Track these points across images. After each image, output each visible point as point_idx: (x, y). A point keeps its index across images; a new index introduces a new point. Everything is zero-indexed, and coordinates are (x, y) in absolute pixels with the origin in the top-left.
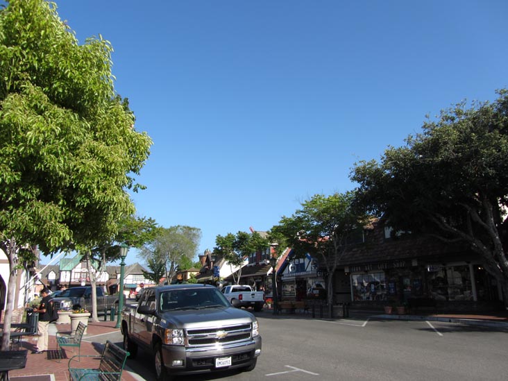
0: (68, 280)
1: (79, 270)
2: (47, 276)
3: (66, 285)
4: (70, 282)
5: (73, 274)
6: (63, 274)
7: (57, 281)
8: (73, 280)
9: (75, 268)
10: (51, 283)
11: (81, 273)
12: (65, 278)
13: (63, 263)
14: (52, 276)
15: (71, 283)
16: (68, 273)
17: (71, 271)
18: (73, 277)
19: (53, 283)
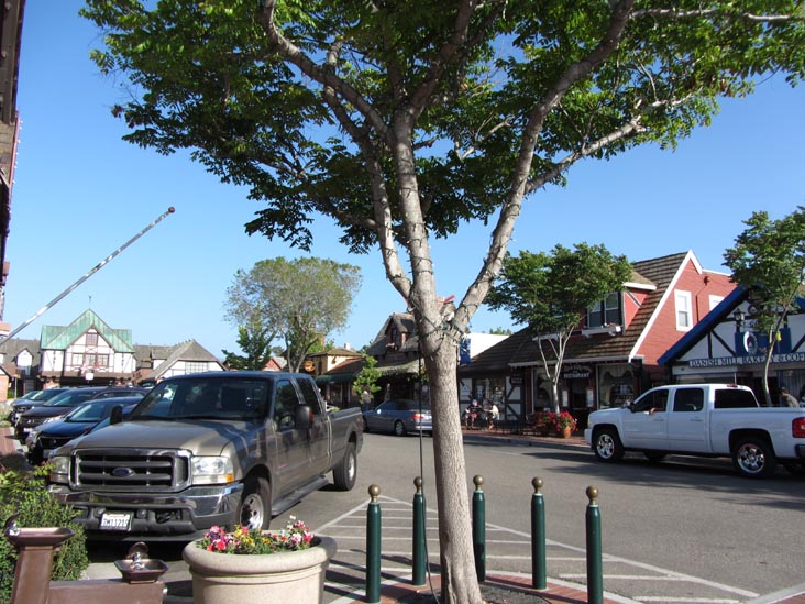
0: (59, 368)
1: (82, 350)
2: (15, 360)
3: (54, 378)
4: (63, 372)
5: (69, 356)
6: (48, 356)
7: (35, 370)
8: (68, 369)
9: (72, 344)
10: (22, 372)
11: (85, 354)
12: (52, 365)
13: (48, 334)
14: (25, 361)
15: (66, 375)
16: (59, 355)
17: (64, 351)
18: (68, 362)
19: (28, 373)
